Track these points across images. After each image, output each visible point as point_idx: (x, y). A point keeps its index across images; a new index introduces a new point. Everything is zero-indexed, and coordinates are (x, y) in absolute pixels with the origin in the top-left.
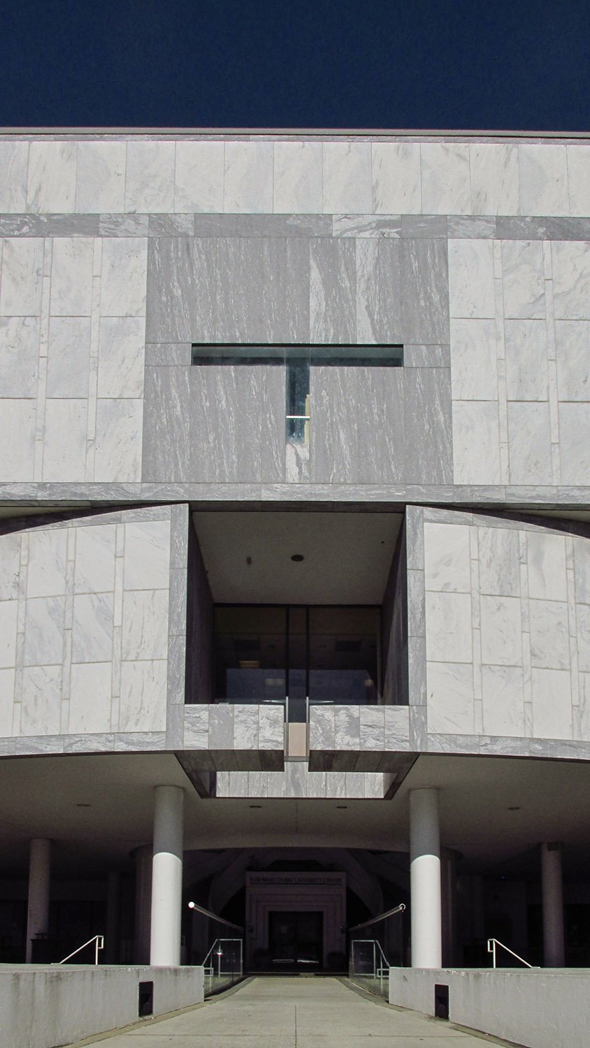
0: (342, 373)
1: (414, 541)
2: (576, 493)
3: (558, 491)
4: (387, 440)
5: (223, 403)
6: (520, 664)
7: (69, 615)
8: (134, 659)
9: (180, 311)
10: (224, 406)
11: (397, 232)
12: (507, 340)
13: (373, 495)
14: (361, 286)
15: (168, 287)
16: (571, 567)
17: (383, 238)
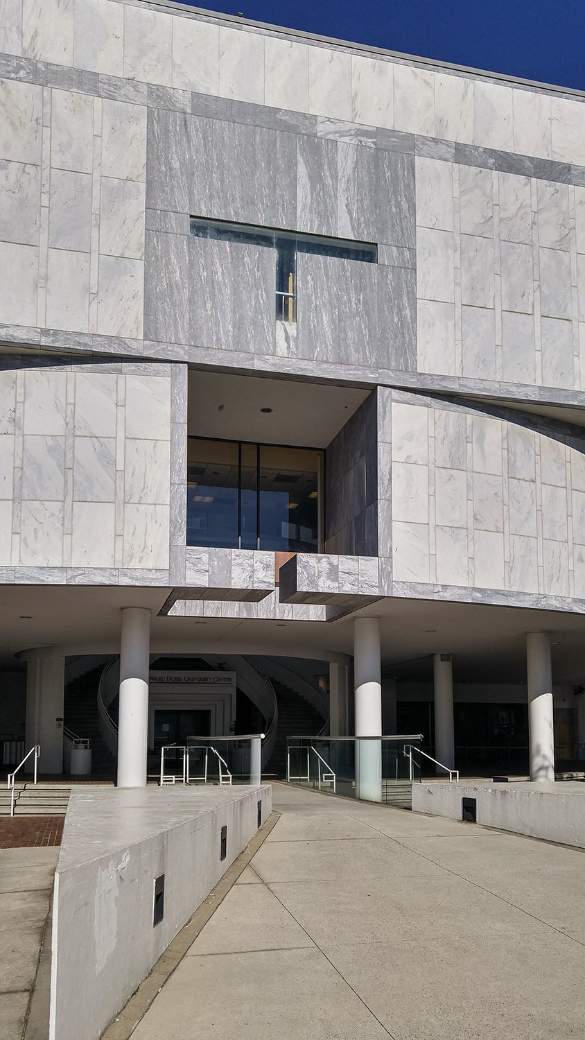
0: (325, 263)
1: (384, 418)
2: (514, 389)
3: (500, 386)
4: (363, 327)
5: (219, 274)
6: (465, 527)
7: (69, 455)
8: (137, 502)
9: (178, 182)
10: (221, 278)
11: (372, 142)
12: (462, 253)
13: (350, 374)
14: (342, 186)
15: (167, 157)
16: (506, 447)
17: (360, 147)
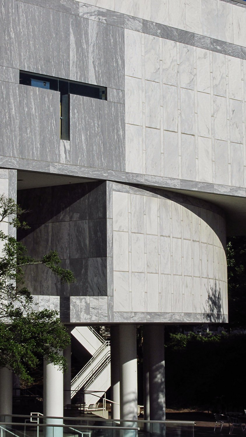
0: (83, 99)
2: (169, 181)
3: (163, 179)
5: (33, 110)
9: (14, 48)
10: (34, 112)
13: (95, 174)
14: (91, 49)
16: (159, 216)
17: (99, 23)
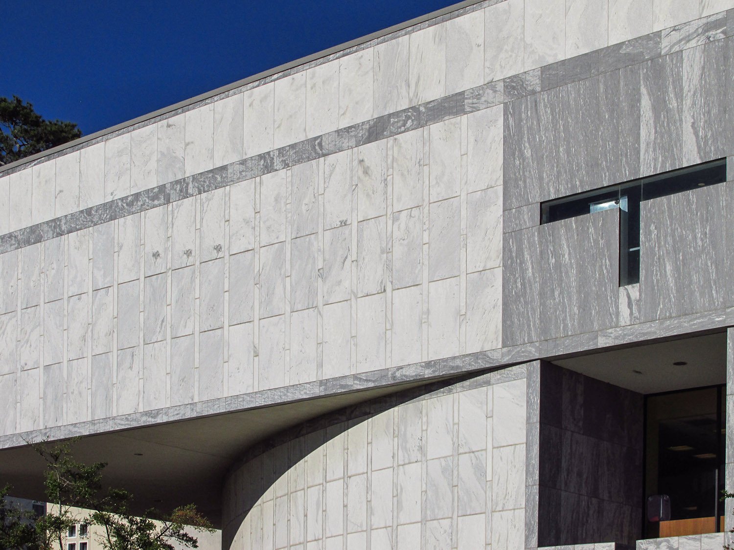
0: (669, 202)
4: (709, 264)
7: (455, 473)
9: (530, 172)
10: (567, 259)
11: (722, 32)
13: (694, 324)
14: (688, 102)
15: (520, 149)
17: (708, 45)
